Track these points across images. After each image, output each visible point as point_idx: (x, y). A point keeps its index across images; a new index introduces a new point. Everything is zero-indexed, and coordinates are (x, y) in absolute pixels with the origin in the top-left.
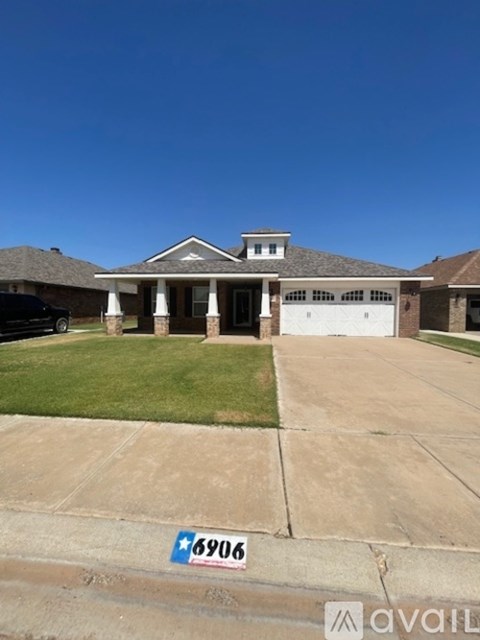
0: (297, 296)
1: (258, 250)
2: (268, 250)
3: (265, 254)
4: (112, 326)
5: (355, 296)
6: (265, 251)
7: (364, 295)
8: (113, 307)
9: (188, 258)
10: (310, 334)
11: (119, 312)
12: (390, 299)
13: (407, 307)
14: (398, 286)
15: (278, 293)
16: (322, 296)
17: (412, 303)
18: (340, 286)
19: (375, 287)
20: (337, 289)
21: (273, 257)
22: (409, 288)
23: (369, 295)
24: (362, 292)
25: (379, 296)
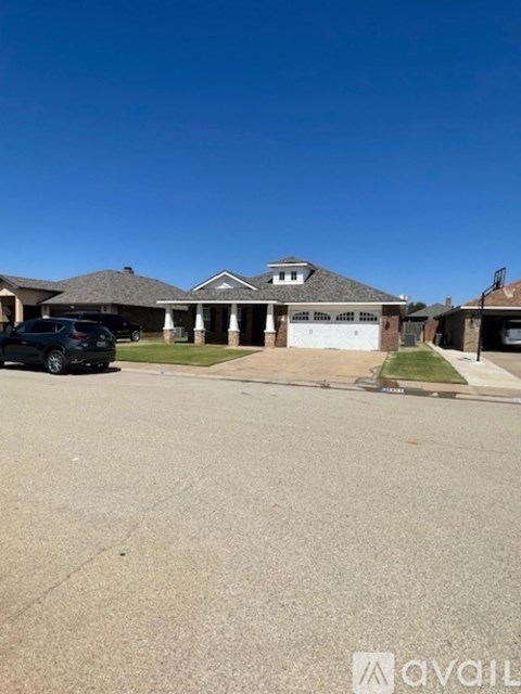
0: (302, 317)
1: (282, 277)
2: (290, 277)
3: (288, 280)
4: (167, 337)
5: (347, 317)
6: (288, 277)
7: (355, 316)
8: (169, 324)
9: (222, 287)
10: (311, 347)
11: (172, 327)
12: (376, 319)
13: (387, 326)
14: (380, 309)
15: (286, 313)
16: (321, 317)
17: (392, 323)
18: (334, 308)
19: (363, 310)
20: (333, 311)
21: (294, 283)
22: (389, 311)
23: (359, 316)
24: (353, 314)
25: (366, 317)
